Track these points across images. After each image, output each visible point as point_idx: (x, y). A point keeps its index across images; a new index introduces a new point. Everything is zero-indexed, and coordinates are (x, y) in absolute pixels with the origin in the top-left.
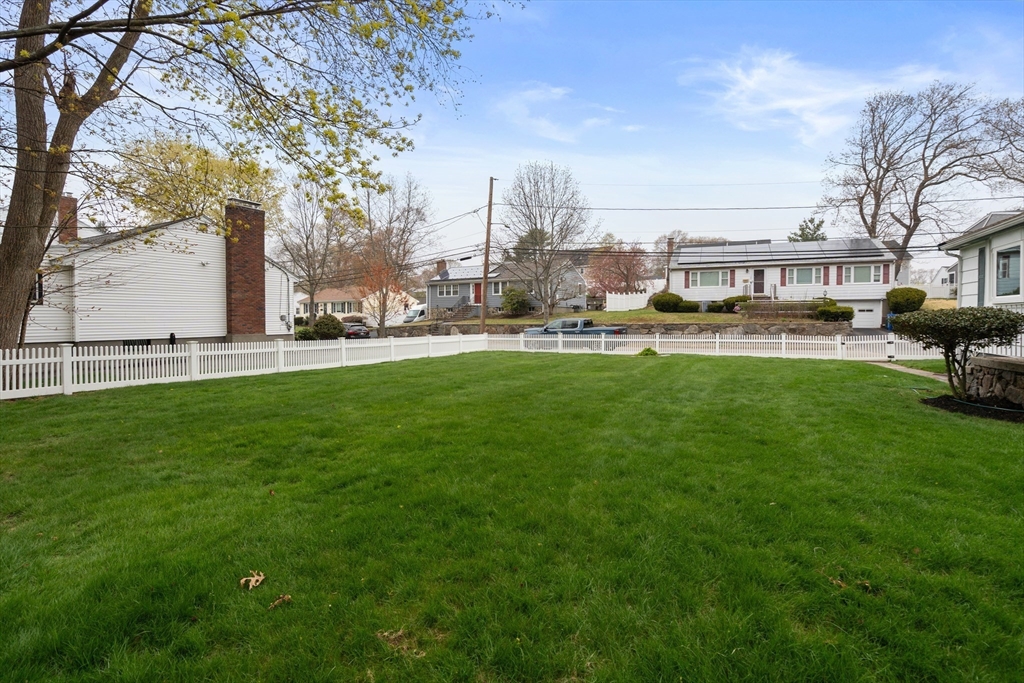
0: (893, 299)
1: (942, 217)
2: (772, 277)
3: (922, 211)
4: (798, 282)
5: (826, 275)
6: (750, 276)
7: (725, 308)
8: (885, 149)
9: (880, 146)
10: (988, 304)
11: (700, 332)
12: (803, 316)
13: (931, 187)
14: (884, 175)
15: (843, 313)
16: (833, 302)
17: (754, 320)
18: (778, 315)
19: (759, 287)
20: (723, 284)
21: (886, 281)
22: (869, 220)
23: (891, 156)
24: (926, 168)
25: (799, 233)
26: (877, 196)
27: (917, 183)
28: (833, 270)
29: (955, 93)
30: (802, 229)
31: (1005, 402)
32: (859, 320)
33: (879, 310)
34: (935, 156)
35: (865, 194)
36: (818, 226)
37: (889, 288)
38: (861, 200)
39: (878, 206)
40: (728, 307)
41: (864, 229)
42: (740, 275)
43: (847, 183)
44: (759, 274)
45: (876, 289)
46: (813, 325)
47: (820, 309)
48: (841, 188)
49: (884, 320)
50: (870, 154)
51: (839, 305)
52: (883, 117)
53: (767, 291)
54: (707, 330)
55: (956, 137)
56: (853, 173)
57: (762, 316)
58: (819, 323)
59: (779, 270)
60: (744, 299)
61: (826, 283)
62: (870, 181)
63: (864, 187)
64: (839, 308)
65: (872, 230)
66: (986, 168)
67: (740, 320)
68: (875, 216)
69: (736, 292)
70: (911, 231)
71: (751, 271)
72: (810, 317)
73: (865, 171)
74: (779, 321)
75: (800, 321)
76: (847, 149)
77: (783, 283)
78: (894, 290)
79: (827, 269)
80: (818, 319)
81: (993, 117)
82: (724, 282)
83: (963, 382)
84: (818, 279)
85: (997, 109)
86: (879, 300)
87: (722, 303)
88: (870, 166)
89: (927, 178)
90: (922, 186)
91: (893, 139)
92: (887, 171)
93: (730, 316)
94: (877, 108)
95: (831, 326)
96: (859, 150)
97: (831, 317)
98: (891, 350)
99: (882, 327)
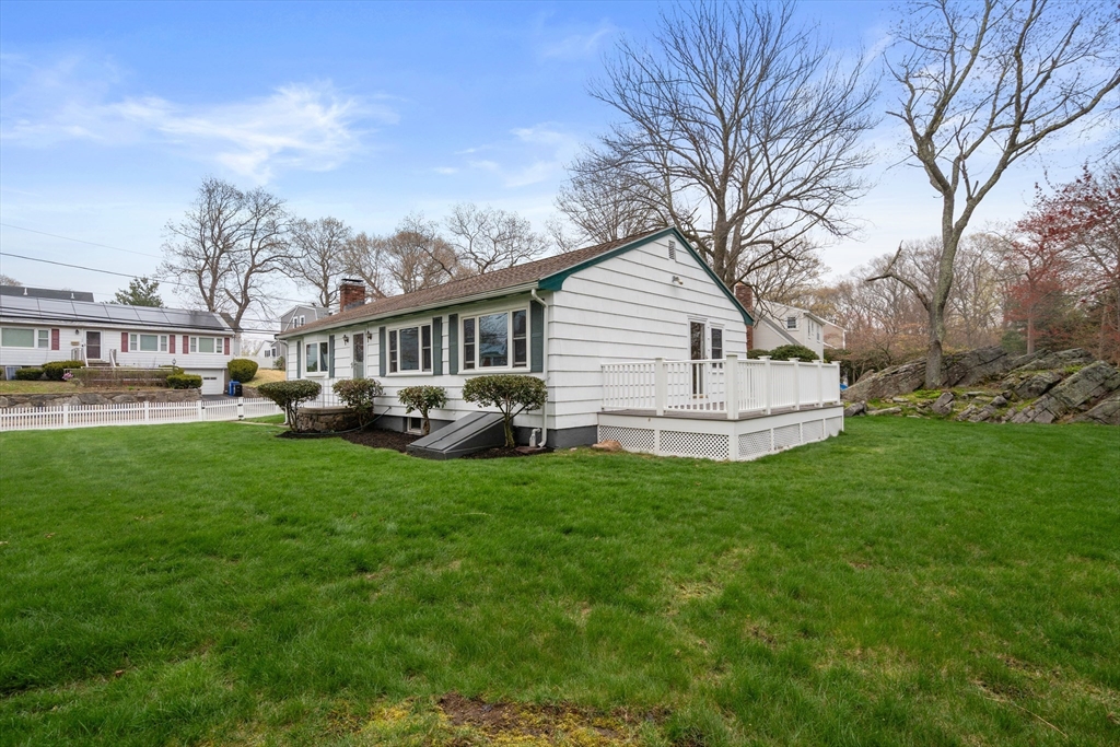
0: (233, 369)
1: (265, 300)
2: (110, 342)
3: (250, 292)
4: (142, 349)
5: (173, 344)
6: (82, 338)
7: (44, 375)
8: (220, 232)
9: (216, 229)
10: (303, 377)
11: (11, 406)
12: (152, 385)
13: (257, 274)
14: (220, 255)
15: (192, 381)
16: (181, 371)
17: (92, 390)
18: (122, 383)
19: (94, 351)
20: (40, 345)
21: (227, 353)
22: (208, 294)
23: (227, 239)
24: (253, 257)
25: (130, 291)
26: (214, 271)
27: (247, 269)
28: (179, 340)
29: (272, 202)
30: (133, 288)
31: (314, 431)
32: (208, 387)
33: (221, 377)
34: (259, 249)
35: (203, 269)
36: (152, 287)
37: (229, 358)
38: (200, 274)
39: (215, 281)
40: (54, 373)
41: (203, 301)
42: (67, 337)
43: (186, 253)
44: (93, 337)
45: (219, 360)
46: (164, 393)
47: (170, 377)
48: (180, 258)
49: (226, 387)
50: (208, 233)
51: (186, 373)
52: (219, 202)
53: (105, 357)
54: (24, 402)
55: (273, 237)
56: (195, 248)
57: (102, 384)
58: (170, 391)
59: (119, 335)
60: (76, 365)
61: (173, 351)
62: (208, 258)
63: (203, 262)
64: (188, 376)
65: (210, 302)
66: (293, 267)
67: (73, 389)
68: (212, 290)
69: (63, 354)
70: (243, 307)
71: (83, 334)
72: (158, 385)
73: (204, 247)
74: (126, 389)
75: (148, 389)
76: (187, 221)
77: (125, 349)
78: (234, 361)
79: (173, 338)
80: (167, 386)
81: (297, 228)
82: (43, 343)
83: (295, 423)
84: (164, 347)
85: (299, 224)
86: (221, 369)
87: (40, 369)
88: (208, 244)
89: (254, 266)
90: (250, 272)
91: (227, 224)
92: (222, 251)
93: (56, 384)
94: (213, 190)
95: (181, 393)
96: (198, 225)
97: (180, 384)
98: (240, 411)
99: (225, 393)
